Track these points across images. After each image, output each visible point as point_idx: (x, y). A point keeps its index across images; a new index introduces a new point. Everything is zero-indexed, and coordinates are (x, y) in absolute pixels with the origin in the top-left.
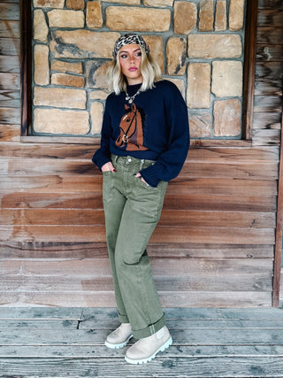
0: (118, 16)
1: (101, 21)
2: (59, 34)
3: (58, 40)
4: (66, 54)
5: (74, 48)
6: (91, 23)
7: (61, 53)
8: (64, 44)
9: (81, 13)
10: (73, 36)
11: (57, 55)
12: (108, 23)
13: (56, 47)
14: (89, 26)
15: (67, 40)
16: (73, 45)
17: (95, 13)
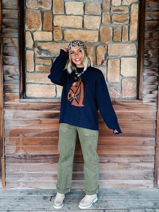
0: (70, 35)
1: (62, 37)
2: (39, 44)
3: (39, 48)
4: (43, 55)
5: (47, 52)
6: (56, 38)
7: (40, 54)
8: (42, 50)
9: (50, 33)
10: (46, 45)
11: (38, 56)
12: (65, 38)
13: (37, 52)
14: (55, 40)
15: (44, 48)
16: (46, 50)
17: (58, 33)
